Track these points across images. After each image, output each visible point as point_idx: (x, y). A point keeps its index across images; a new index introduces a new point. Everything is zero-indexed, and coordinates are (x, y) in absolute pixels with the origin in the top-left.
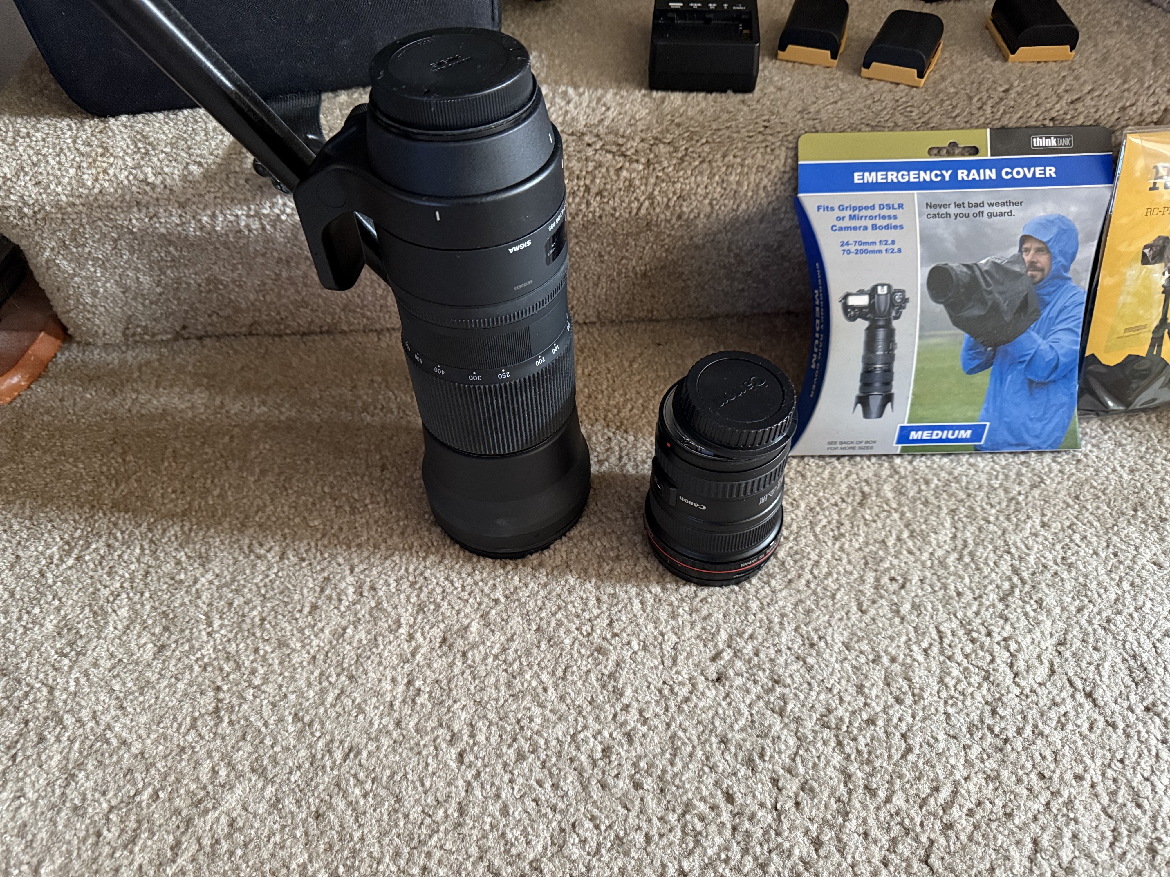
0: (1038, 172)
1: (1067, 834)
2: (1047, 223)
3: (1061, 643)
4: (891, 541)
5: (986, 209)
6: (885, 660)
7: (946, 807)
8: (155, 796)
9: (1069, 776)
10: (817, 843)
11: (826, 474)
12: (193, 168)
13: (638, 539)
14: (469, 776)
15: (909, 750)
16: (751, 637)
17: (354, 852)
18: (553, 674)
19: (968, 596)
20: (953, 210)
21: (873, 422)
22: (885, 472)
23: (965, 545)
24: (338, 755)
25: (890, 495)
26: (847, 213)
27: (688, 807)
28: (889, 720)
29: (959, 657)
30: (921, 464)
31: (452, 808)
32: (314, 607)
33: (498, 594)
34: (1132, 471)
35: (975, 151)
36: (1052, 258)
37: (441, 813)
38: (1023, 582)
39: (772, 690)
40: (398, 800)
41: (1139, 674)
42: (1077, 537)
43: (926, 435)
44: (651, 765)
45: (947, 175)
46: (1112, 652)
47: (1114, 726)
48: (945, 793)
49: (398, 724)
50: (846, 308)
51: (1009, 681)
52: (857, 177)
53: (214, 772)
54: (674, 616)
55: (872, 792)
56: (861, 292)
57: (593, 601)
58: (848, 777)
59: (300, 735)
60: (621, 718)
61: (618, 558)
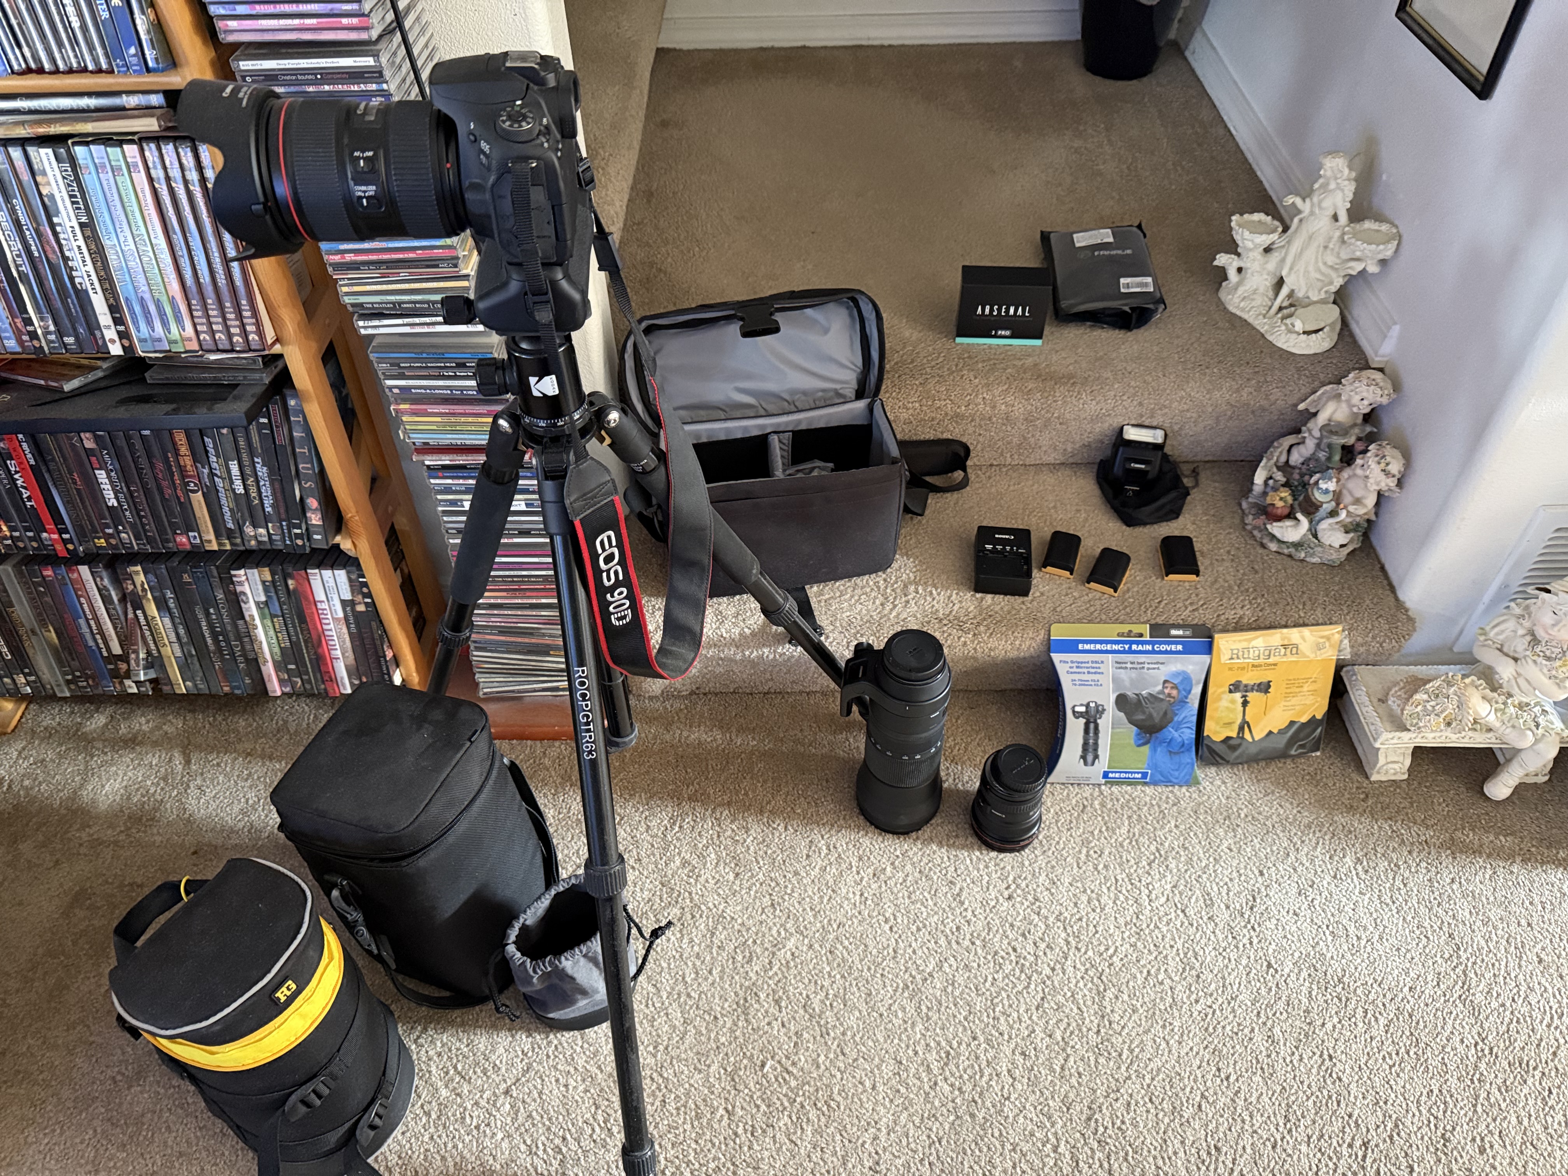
0: (1173, 647)
1: (1163, 969)
2: (1177, 674)
3: (1174, 887)
4: (1096, 832)
5: (1146, 666)
6: (1089, 892)
7: (1111, 957)
8: (755, 942)
9: (1167, 946)
10: (1053, 969)
11: (1065, 794)
12: (746, 630)
13: (967, 826)
14: (897, 936)
15: (1097, 932)
16: (1025, 878)
17: (850, 967)
18: (929, 893)
19: (1132, 862)
20: (1129, 665)
21: (1089, 768)
22: (1096, 793)
23: (1134, 835)
24: (835, 926)
25: (1098, 807)
26: (1075, 665)
27: (996, 953)
28: (1088, 919)
29: (1124, 891)
30: (1115, 789)
31: (891, 950)
32: (808, 856)
33: (898, 853)
34: (1228, 798)
35: (1141, 635)
36: (1179, 692)
37: (885, 953)
38: (1161, 855)
39: (1034, 904)
40: (866, 946)
41: (1209, 902)
42: (1192, 834)
43: (1117, 775)
44: (979, 935)
45: (1127, 647)
46: (1198, 892)
47: (1192, 925)
48: (1111, 951)
49: (860, 913)
50: (1074, 712)
51: (1146, 903)
52: (1080, 647)
53: (779, 933)
54: (987, 867)
55: (1079, 950)
56: (1082, 705)
57: (946, 859)
58: (1068, 943)
59: (815, 916)
60: (964, 914)
61: (957, 836)
